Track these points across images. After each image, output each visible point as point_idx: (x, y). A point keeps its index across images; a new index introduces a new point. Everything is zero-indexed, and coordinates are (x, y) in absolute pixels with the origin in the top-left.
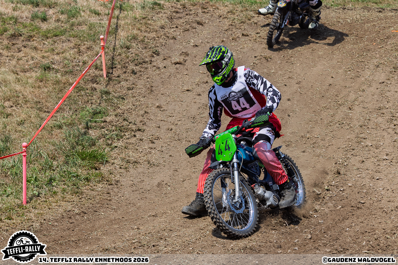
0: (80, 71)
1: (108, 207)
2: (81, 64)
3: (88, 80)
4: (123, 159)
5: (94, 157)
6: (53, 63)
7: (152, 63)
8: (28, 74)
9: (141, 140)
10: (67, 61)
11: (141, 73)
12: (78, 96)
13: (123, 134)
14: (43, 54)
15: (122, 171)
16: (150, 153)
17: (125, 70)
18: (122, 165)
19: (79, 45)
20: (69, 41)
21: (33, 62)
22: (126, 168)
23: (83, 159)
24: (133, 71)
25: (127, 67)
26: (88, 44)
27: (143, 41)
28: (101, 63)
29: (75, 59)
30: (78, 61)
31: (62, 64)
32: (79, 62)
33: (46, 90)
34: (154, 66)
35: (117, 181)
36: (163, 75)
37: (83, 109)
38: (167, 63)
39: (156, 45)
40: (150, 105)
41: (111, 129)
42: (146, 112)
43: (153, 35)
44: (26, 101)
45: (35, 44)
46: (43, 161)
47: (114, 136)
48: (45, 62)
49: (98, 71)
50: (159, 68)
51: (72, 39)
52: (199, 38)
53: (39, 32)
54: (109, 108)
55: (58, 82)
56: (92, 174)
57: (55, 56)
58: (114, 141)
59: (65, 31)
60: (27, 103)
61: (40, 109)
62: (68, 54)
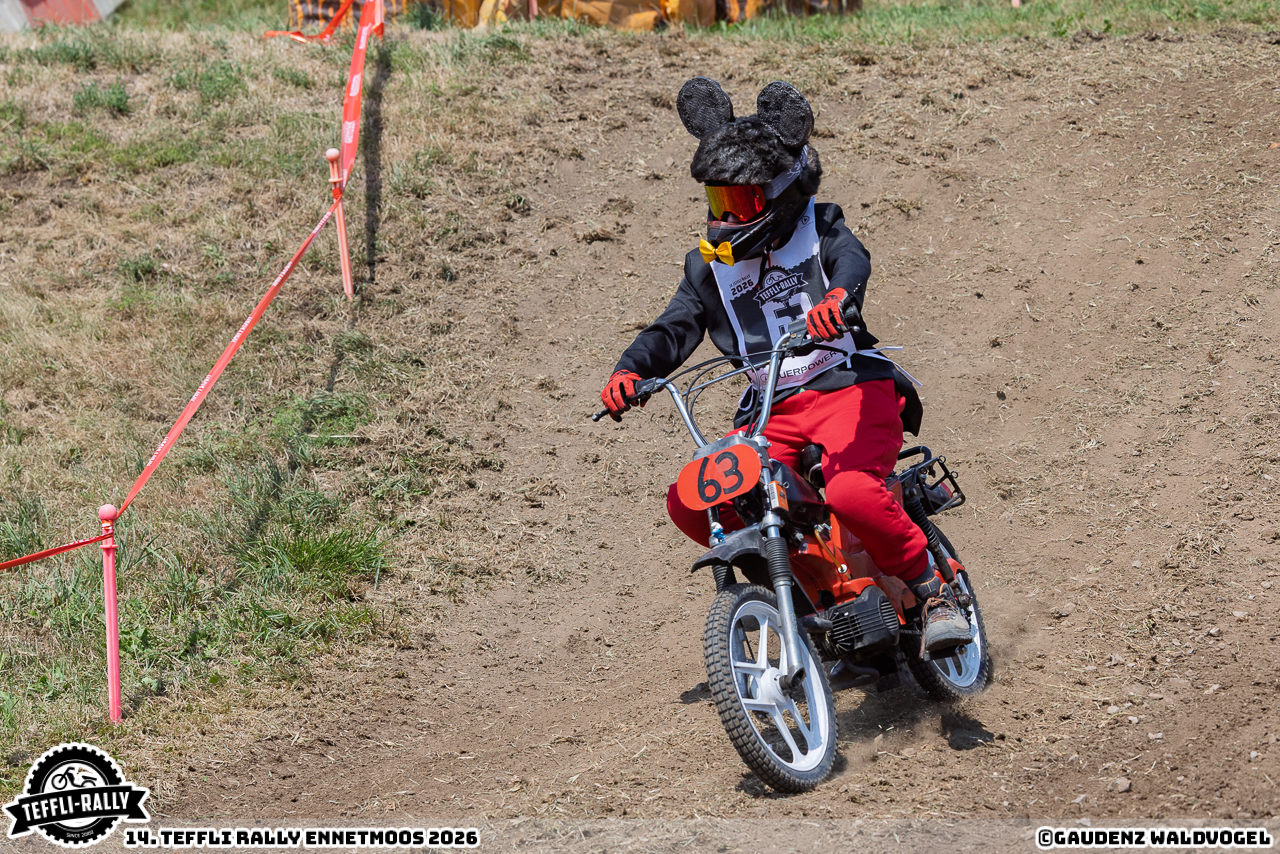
0: (260, 277)
1: (405, 723)
2: (260, 253)
3: (291, 308)
4: (438, 564)
5: (341, 556)
6: (163, 257)
7: (508, 240)
8: (77, 296)
9: (494, 497)
10: (209, 247)
11: (472, 277)
12: (262, 360)
13: (429, 480)
14: (124, 228)
15: (440, 601)
16: (531, 539)
17: (414, 267)
18: (439, 584)
19: (249, 192)
20: (211, 178)
21: (91, 254)
22: (452, 592)
23: (301, 567)
24: (445, 270)
25: (423, 258)
26: (281, 185)
27: (469, 169)
28: (332, 246)
29: (239, 237)
30: (248, 245)
31: (194, 257)
32: (253, 247)
33: (148, 345)
34: (517, 251)
35: (428, 637)
36: (549, 280)
37: (281, 403)
38: (560, 237)
39: (517, 181)
40: (515, 382)
41: (388, 465)
42: (501, 405)
43: (504, 146)
44: (82, 386)
45: (94, 193)
46: (162, 578)
47: (400, 488)
48: (135, 252)
49: (322, 275)
50: (535, 256)
51: (220, 171)
52: (664, 151)
53: (107, 154)
54: (373, 395)
55: (186, 317)
56: (338, 614)
57: (169, 230)
58: (402, 504)
59: (197, 144)
60: (83, 392)
61: (133, 411)
62: (212, 222)
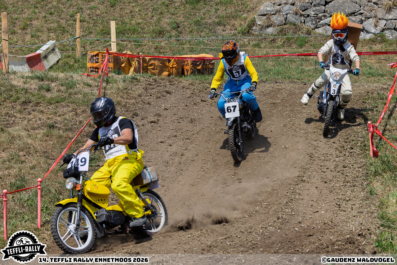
0: (77, 128)
2: (78, 123)
3: (84, 135)
6: (56, 123)
8: (37, 131)
10: (67, 121)
14: (48, 116)
19: (76, 109)
20: (68, 106)
21: (40, 122)
26: (83, 108)
27: (125, 106)
29: (73, 119)
30: (75, 121)
31: (63, 123)
33: (52, 143)
36: (141, 131)
38: (145, 122)
39: (136, 109)
43: (133, 101)
44: (36, 151)
45: (41, 108)
46: (51, 195)
48: (50, 122)
49: (91, 128)
50: (139, 126)
51: (70, 104)
52: (169, 104)
53: (45, 100)
55: (60, 137)
57: (58, 117)
59: (65, 98)
60: (37, 153)
61: (47, 157)
62: (67, 116)
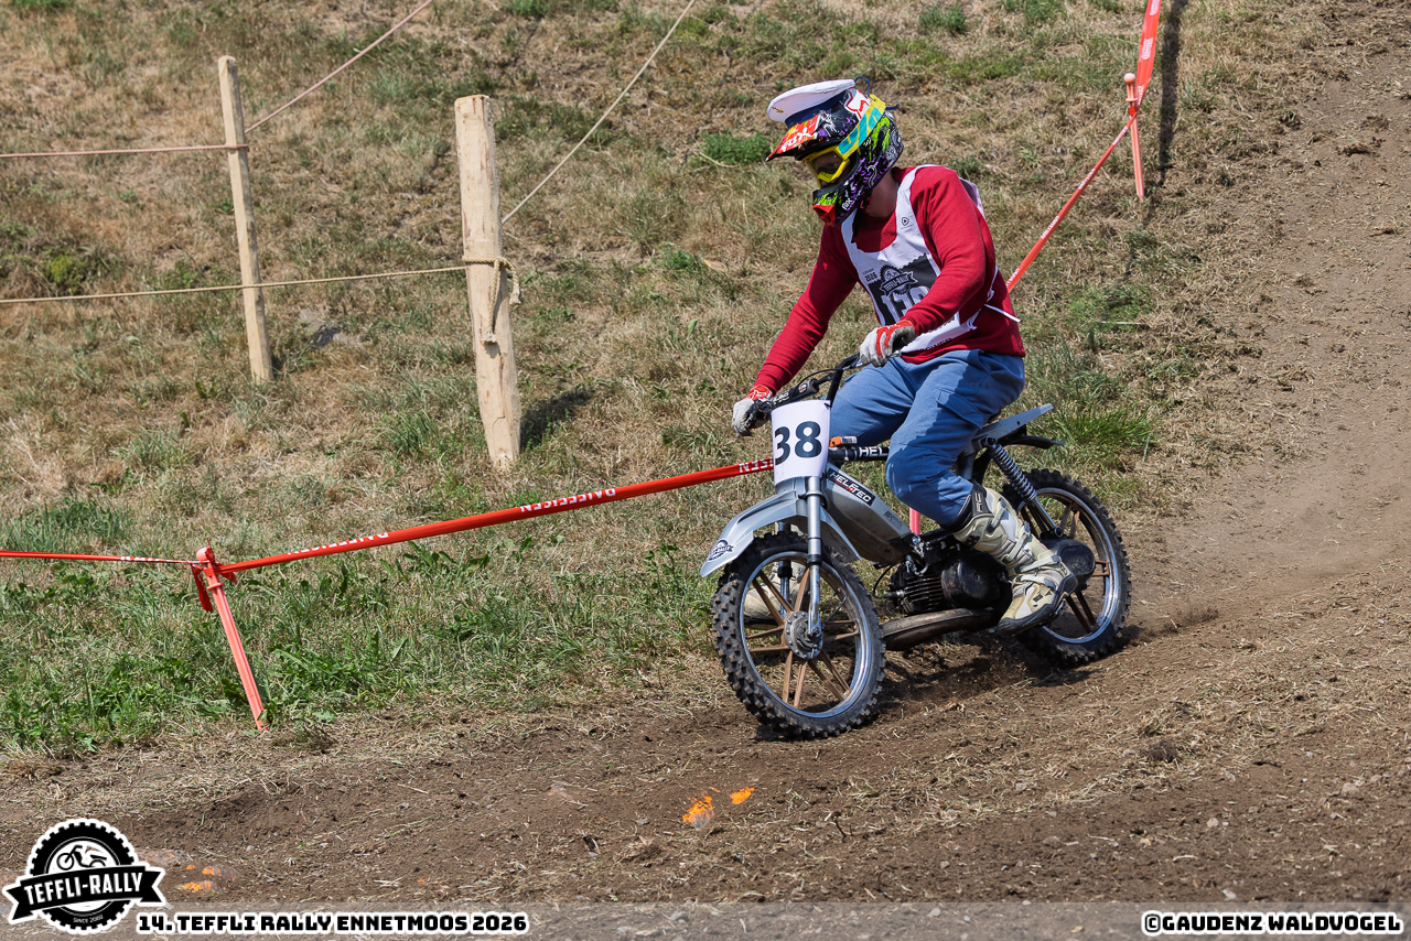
0: (1067, 179)
1: (1159, 584)
2: (1068, 157)
3: (1091, 207)
4: (1199, 440)
5: (1116, 432)
6: (987, 158)
7: (1279, 152)
9: (1251, 381)
10: (1026, 151)
11: (1246, 183)
12: (1063, 252)
13: (1197, 364)
14: (955, 133)
15: (1199, 473)
16: (1281, 420)
17: (1198, 174)
18: (1198, 458)
19: (1062, 103)
20: (1031, 90)
21: (927, 154)
22: (1210, 466)
23: (1082, 441)
24: (1224, 176)
25: (1205, 165)
26: (1088, 98)
27: (1250, 86)
28: (1129, 153)
29: (1051, 143)
30: (1059, 150)
31: (1013, 159)
32: (1063, 152)
34: (1286, 161)
35: (1186, 506)
36: (1312, 188)
37: (1078, 291)
38: (1325, 150)
39: (1291, 99)
40: (1277, 278)
41: (1163, 349)
42: (1264, 298)
43: (1280, 67)
45: (932, 101)
47: (1173, 371)
48: (964, 154)
49: (1120, 178)
50: (1301, 166)
51: (1039, 84)
53: (945, 67)
54: (1155, 287)
56: (1110, 483)
57: (993, 136)
58: (1173, 384)
59: (1021, 60)
62: (1029, 129)
